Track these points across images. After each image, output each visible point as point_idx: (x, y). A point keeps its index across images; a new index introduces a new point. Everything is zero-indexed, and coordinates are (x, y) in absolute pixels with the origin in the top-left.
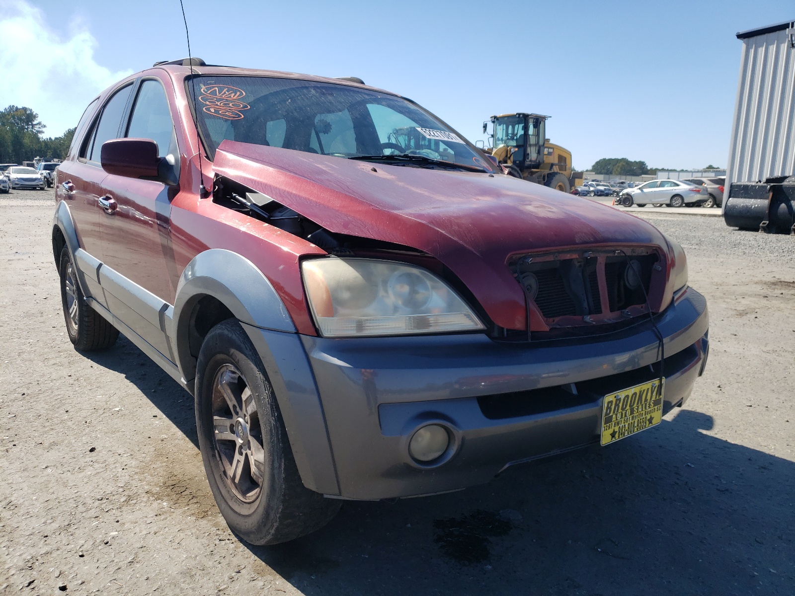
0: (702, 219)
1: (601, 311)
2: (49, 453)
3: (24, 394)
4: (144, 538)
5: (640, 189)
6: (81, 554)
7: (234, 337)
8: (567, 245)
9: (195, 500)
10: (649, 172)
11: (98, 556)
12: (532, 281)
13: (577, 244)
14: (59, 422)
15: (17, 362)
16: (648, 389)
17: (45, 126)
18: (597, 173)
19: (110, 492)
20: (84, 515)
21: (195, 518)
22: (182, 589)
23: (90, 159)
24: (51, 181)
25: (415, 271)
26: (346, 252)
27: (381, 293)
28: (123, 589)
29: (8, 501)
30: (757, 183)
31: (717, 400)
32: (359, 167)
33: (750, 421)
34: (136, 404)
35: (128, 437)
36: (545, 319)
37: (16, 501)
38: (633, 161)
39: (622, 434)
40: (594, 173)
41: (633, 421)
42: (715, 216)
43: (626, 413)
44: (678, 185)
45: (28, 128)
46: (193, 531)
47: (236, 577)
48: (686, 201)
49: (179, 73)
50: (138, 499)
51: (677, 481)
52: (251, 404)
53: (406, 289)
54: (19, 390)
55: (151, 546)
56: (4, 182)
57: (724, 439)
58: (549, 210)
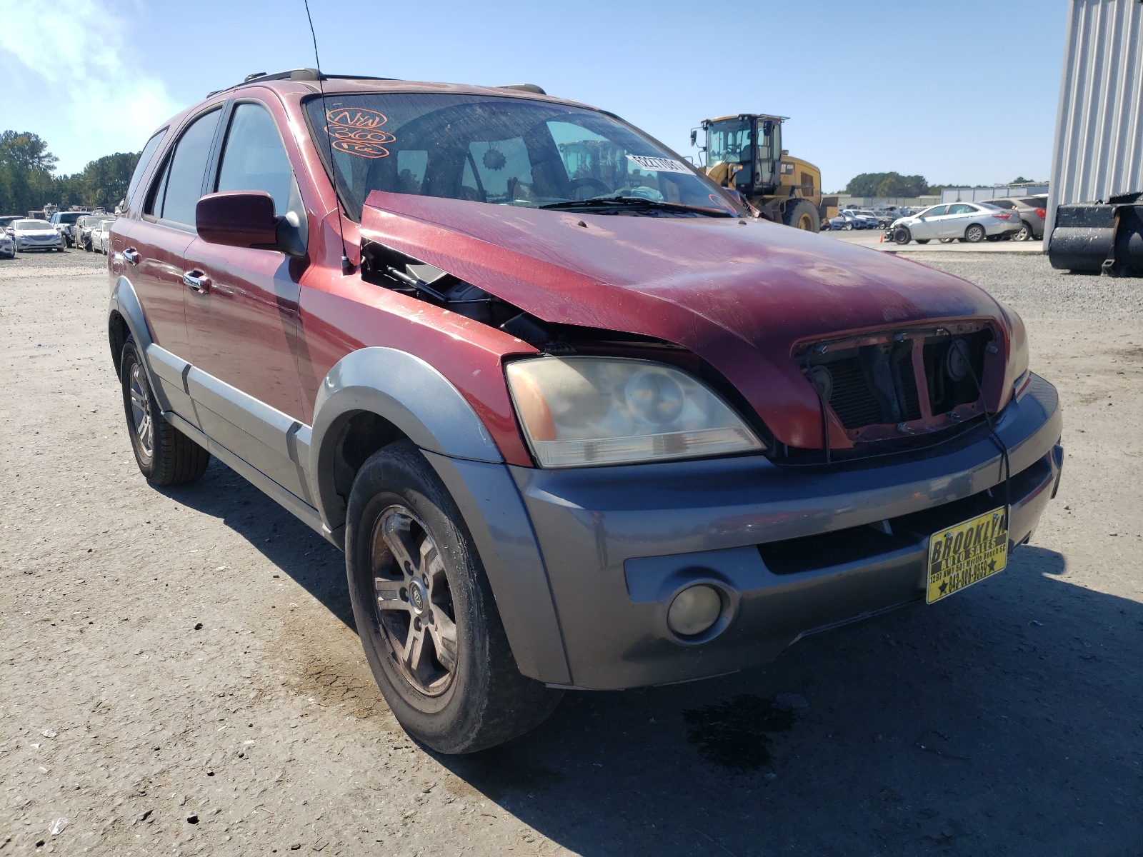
0: (1014, 259)
1: (920, 414)
2: (139, 633)
3: (90, 551)
4: (291, 748)
5: (920, 217)
6: (209, 772)
7: (408, 468)
8: (873, 325)
9: (350, 694)
10: (930, 191)
11: (232, 774)
12: (824, 378)
13: (887, 323)
14: (145, 588)
15: (73, 505)
16: (988, 523)
17: (57, 159)
18: (854, 196)
19: (233, 685)
20: (203, 717)
21: (355, 719)
22: (354, 817)
23: (162, 217)
24: (72, 239)
25: (663, 371)
26: (564, 347)
27: (616, 403)
28: (275, 817)
29: (95, 702)
30: (1097, 203)
31: (1066, 528)
32: (561, 221)
33: (1117, 558)
34: (247, 560)
35: (245, 607)
36: (846, 430)
37: (108, 701)
38: (906, 175)
39: (954, 587)
40: (850, 196)
41: (968, 568)
42: (1032, 253)
43: (959, 558)
44: (976, 210)
45: (33, 162)
46: (357, 737)
47: (426, 798)
48: (988, 232)
49: (291, 94)
50: (274, 694)
51: (1022, 647)
52: (435, 560)
53: (649, 395)
54: (83, 545)
55: (302, 759)
56: (7, 242)
57: (1082, 585)
58: (841, 274)
